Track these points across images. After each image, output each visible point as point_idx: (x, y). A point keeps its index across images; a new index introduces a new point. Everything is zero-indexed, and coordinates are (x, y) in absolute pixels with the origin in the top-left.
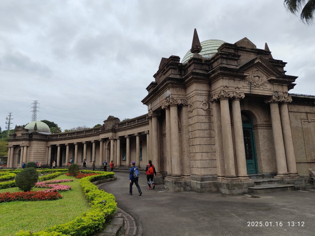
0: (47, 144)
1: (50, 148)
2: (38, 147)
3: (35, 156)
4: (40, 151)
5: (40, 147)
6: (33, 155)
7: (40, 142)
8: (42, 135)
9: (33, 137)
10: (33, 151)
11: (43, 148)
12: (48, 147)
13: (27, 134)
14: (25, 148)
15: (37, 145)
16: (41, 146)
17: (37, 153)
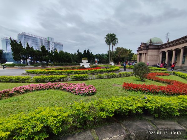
0: (159, 51)
1: (161, 54)
2: (152, 54)
3: (150, 59)
4: (154, 56)
5: (154, 54)
6: (148, 59)
7: (153, 50)
8: (155, 45)
9: (149, 48)
10: (149, 56)
11: (156, 54)
12: (160, 53)
13: (145, 46)
14: (144, 54)
15: (152, 52)
16: (155, 52)
17: (152, 57)
